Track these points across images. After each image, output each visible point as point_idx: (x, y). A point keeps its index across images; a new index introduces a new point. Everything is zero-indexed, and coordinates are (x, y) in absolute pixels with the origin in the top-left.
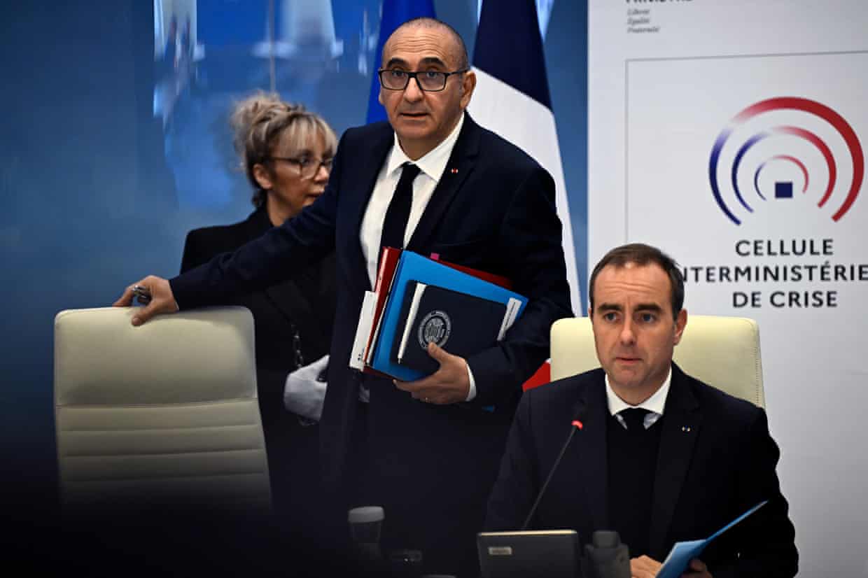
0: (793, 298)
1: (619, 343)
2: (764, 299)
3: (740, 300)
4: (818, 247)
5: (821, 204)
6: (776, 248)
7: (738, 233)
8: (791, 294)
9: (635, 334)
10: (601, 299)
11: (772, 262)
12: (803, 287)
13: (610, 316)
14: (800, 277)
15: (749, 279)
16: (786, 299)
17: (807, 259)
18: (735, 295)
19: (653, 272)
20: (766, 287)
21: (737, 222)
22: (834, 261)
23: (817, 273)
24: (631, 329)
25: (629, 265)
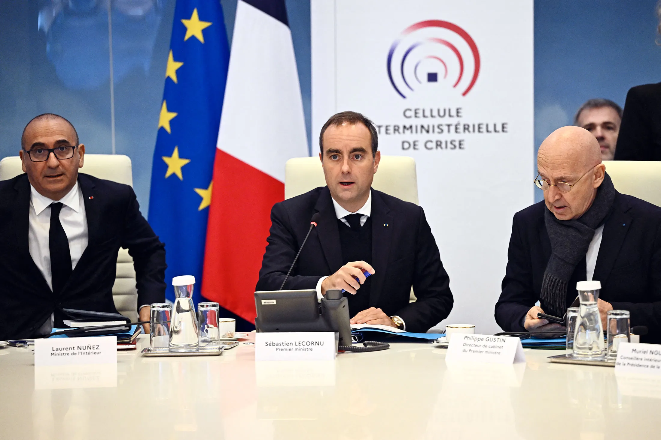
0: (439, 144)
1: (341, 174)
2: (420, 145)
3: (406, 145)
4: (453, 113)
5: (455, 86)
6: (428, 113)
7: (404, 104)
8: (437, 142)
9: (350, 167)
10: (327, 146)
11: (426, 122)
12: (445, 137)
13: (335, 157)
14: (442, 131)
15: (412, 132)
16: (433, 145)
17: (447, 120)
18: (403, 142)
19: (359, 128)
20: (422, 137)
21: (404, 97)
22: (463, 121)
23: (453, 128)
24: (348, 164)
25: (344, 124)
